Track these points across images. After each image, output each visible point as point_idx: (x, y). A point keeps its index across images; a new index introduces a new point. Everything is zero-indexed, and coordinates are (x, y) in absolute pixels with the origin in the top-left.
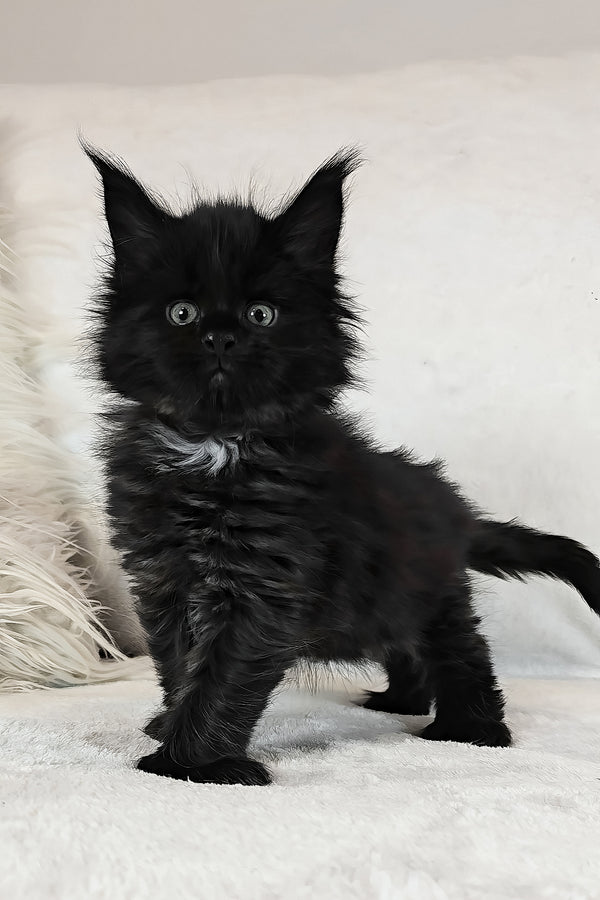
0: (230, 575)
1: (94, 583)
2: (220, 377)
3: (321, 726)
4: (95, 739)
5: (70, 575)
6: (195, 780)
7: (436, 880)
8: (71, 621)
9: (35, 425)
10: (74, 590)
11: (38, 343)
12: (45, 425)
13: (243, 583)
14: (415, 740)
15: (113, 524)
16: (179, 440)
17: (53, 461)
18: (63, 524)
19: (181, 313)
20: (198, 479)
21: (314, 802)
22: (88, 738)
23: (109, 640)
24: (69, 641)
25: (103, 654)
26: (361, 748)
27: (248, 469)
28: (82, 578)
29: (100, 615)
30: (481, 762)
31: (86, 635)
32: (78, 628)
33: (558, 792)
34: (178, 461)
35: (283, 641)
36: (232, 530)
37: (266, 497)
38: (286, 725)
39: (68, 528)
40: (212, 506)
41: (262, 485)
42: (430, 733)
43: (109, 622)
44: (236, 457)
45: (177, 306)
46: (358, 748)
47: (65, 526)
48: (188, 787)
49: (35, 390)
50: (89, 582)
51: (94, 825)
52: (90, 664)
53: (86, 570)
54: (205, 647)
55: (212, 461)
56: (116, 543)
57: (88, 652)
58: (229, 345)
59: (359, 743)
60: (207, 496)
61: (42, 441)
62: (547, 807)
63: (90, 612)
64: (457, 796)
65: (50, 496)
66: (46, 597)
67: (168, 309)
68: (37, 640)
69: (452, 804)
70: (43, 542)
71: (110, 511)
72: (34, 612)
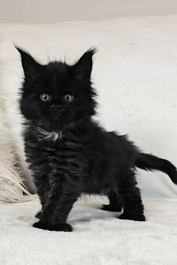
0: (60, 169)
1: (22, 172)
2: (56, 117)
3: (88, 215)
4: (21, 218)
5: (14, 170)
6: (50, 230)
7: (119, 260)
8: (14, 183)
9: (4, 125)
10: (16, 174)
11: (5, 100)
12: (7, 125)
13: (64, 171)
14: (116, 219)
15: (26, 156)
16: (45, 131)
17: (10, 136)
18: (12, 154)
19: (45, 97)
20: (50, 143)
21: (84, 237)
22: (18, 218)
23: (26, 189)
24: (14, 190)
25: (24, 194)
26: (100, 221)
27: (64, 139)
28: (18, 171)
29: (23, 182)
30: (136, 226)
31: (19, 187)
32: (17, 185)
33: (158, 234)
34: (44, 137)
35: (76, 188)
36: (60, 157)
37: (70, 147)
38: (78, 215)
39: (14, 156)
40: (54, 150)
41: (69, 144)
42: (121, 217)
43: (25, 184)
44: (61, 136)
45: (43, 95)
46: (99, 221)
47: (13, 155)
48: (47, 232)
49: (4, 114)
50: (20, 172)
51: (18, 243)
52: (20, 196)
53: (19, 168)
54: (53, 191)
55: (54, 137)
56: (27, 161)
57: (20, 193)
58: (59, 108)
59: (100, 220)
60: (53, 147)
61: (6, 130)
62: (154, 239)
63: (20, 181)
64: (128, 235)
65: (8, 146)
66: (7, 176)
67: (41, 96)
68: (4, 189)
69: (126, 238)
70: (6, 160)
71: (25, 152)
72: (3, 181)
